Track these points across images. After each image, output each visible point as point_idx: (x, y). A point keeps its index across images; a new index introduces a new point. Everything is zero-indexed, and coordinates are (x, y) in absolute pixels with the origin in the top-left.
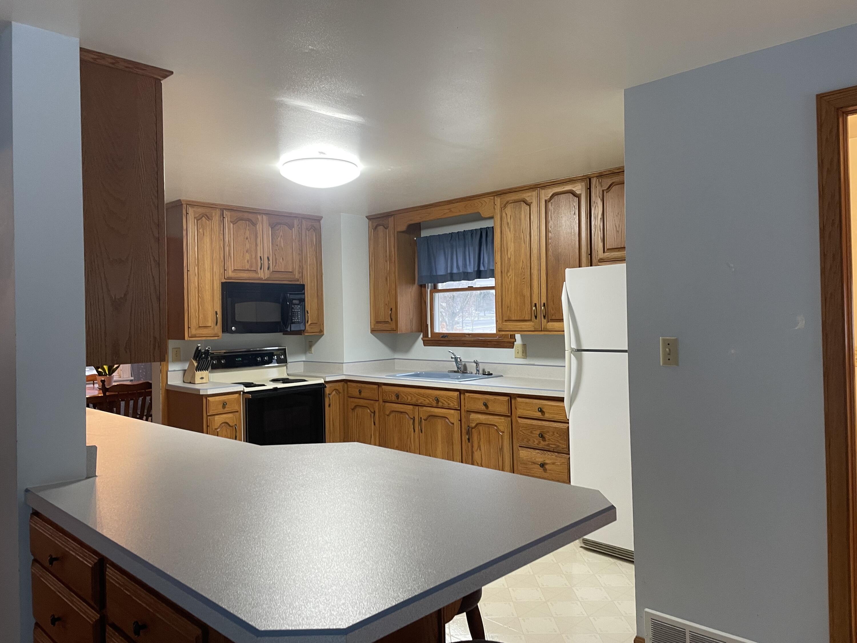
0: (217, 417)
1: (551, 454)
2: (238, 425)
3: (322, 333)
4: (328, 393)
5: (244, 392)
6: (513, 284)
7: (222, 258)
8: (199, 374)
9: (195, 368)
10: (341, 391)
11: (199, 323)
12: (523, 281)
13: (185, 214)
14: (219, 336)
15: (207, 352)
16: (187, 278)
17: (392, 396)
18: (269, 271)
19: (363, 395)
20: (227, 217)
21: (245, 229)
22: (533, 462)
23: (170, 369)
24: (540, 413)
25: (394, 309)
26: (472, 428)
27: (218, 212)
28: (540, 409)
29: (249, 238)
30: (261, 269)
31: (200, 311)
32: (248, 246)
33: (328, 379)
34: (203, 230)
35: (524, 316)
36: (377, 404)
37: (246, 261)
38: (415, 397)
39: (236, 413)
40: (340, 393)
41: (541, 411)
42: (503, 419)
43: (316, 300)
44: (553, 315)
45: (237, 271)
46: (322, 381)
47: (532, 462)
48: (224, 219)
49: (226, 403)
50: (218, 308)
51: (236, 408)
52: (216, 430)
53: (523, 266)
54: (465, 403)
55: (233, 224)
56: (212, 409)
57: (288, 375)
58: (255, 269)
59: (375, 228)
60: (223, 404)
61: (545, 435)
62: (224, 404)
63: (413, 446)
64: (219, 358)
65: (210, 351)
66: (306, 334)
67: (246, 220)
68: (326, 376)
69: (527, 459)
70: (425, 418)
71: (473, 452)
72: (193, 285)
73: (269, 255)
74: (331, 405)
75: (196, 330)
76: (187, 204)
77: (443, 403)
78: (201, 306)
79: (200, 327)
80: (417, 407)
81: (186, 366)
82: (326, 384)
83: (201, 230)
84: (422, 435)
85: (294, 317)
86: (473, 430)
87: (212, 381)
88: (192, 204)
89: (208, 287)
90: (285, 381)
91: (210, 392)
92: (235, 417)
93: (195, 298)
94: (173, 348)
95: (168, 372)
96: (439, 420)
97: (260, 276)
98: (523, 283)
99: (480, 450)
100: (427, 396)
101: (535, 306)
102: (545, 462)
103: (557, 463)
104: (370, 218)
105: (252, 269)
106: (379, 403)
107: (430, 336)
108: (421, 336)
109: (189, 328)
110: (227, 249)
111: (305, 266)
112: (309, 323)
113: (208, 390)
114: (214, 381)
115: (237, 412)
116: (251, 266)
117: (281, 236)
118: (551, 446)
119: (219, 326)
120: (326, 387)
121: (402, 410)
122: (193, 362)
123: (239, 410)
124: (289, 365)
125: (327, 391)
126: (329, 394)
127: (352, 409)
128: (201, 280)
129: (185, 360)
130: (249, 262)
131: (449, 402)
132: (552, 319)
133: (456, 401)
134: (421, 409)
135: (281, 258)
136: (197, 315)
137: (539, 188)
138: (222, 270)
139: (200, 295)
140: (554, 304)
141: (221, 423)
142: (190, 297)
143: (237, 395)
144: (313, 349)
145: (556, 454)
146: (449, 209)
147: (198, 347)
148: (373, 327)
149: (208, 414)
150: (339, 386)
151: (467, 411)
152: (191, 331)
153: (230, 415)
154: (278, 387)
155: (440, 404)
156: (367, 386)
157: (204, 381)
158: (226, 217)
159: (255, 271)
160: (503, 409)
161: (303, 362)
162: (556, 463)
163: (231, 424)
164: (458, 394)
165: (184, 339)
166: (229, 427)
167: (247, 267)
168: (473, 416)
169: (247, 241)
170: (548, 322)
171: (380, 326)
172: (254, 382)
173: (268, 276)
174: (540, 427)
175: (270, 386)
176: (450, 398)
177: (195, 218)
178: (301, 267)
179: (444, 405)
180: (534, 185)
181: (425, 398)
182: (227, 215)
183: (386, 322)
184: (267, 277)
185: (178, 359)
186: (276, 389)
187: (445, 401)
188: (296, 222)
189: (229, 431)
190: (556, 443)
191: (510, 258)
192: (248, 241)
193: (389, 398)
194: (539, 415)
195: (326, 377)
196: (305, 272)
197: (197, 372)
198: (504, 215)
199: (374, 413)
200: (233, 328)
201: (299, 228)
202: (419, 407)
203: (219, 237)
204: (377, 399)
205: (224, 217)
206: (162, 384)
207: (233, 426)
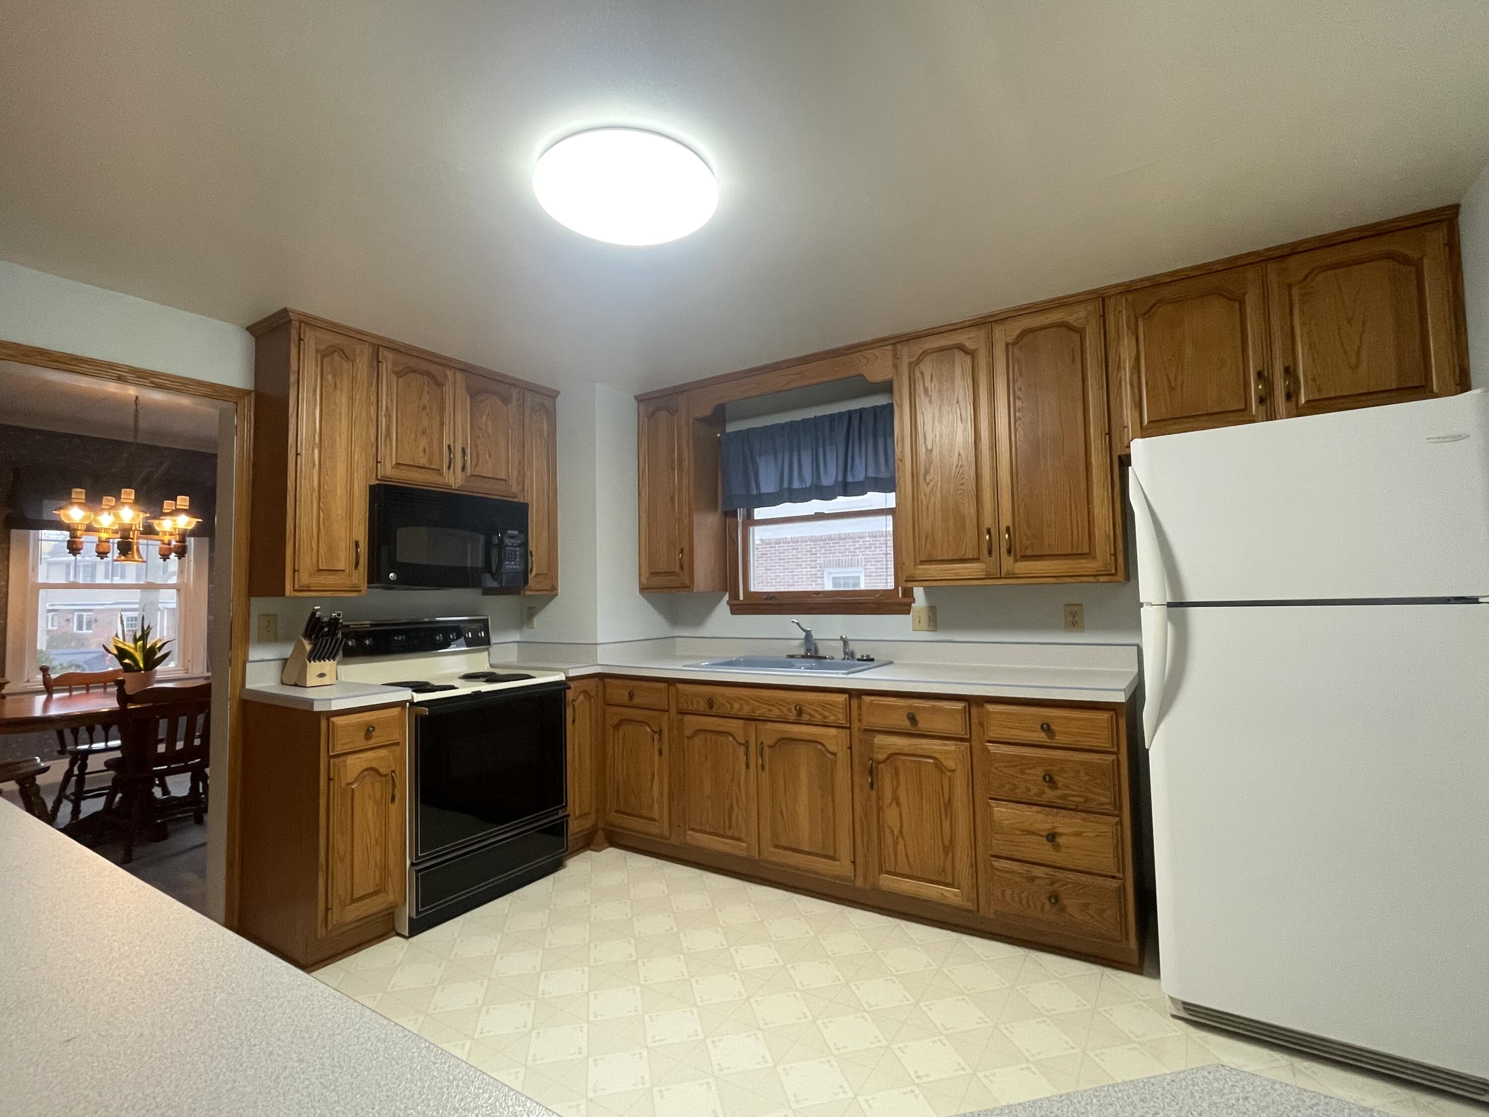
0: (351, 760)
1: (1069, 814)
2: (397, 772)
3: (554, 593)
4: (571, 698)
5: (412, 703)
6: (939, 495)
7: (373, 439)
8: (314, 668)
9: (307, 654)
10: (593, 693)
11: (318, 560)
12: (961, 489)
13: (297, 339)
14: (360, 591)
15: (334, 623)
16: (294, 468)
17: (698, 702)
18: (464, 474)
19: (637, 700)
20: (386, 362)
21: (421, 390)
22: (1026, 831)
23: (250, 658)
24: (1043, 735)
25: (686, 550)
26: (879, 763)
27: (367, 351)
28: (1045, 726)
29: (428, 406)
30: (449, 467)
31: (322, 539)
32: (425, 422)
33: (572, 673)
34: (334, 377)
35: (963, 552)
36: (665, 717)
37: (421, 450)
38: (748, 704)
39: (395, 748)
40: (591, 697)
41: (1047, 728)
42: (951, 746)
43: (545, 534)
44: (1026, 548)
45: (402, 467)
46: (560, 677)
47: (1023, 831)
48: (380, 364)
49: (372, 727)
50: (361, 533)
51: (396, 737)
52: (348, 787)
53: (960, 463)
54: (860, 715)
55: (398, 377)
56: (340, 742)
57: (491, 666)
58: (437, 468)
59: (651, 416)
60: (365, 732)
61: (1056, 778)
62: (368, 730)
63: (743, 793)
64: (359, 635)
65: (341, 621)
66: (528, 593)
67: (422, 373)
68: (568, 667)
69: (1012, 824)
70: (771, 743)
71: (880, 809)
72: (308, 483)
73: (465, 444)
74: (577, 721)
75: (311, 576)
76: (300, 322)
77: (810, 715)
78: (324, 528)
79: (319, 570)
80: (753, 723)
81: (287, 651)
82: (569, 683)
83: (330, 377)
84: (765, 776)
85: (509, 561)
86: (881, 766)
87: (343, 680)
88: (310, 322)
89: (340, 491)
90: (490, 678)
91: (336, 706)
92: (394, 755)
93: (310, 512)
94: (260, 615)
95: (248, 665)
96: (802, 749)
97: (446, 480)
98: (961, 492)
99: (898, 804)
100: (777, 703)
101: (989, 532)
102: (1055, 830)
103: (1085, 834)
104: (640, 399)
105: (432, 467)
106: (669, 715)
107: (741, 598)
108: (726, 598)
109: (295, 571)
110: (383, 422)
111: (528, 473)
112: (534, 572)
113: (333, 702)
114: (349, 680)
115: (397, 744)
116: (430, 461)
117: (488, 415)
118: (1071, 798)
119: (362, 572)
120: (569, 688)
121: (720, 729)
122: (303, 643)
123: (400, 740)
124: (493, 649)
125: (570, 695)
126: (574, 700)
127: (614, 727)
128: (325, 477)
129: (287, 639)
130: (427, 451)
131: (827, 713)
132: (1027, 554)
133: (841, 711)
134: (760, 725)
135: (487, 453)
136: (315, 548)
137: (991, 322)
138: (372, 462)
139: (321, 505)
140: (1029, 528)
141: (361, 769)
142: (300, 509)
143: (396, 711)
144: (536, 620)
145: (1084, 815)
146: (799, 374)
147: (314, 614)
148: (645, 582)
149: (331, 754)
150: (591, 684)
151: (866, 730)
152: (299, 579)
153: (383, 753)
154: (482, 691)
155: (805, 717)
156: (644, 684)
157: (326, 680)
158: (384, 361)
159: (438, 470)
160: (956, 726)
161: (516, 644)
162: (1083, 832)
163: (382, 771)
164: (845, 699)
165: (282, 593)
166: (378, 778)
167: (423, 461)
168: (879, 739)
169: (425, 412)
170: (1016, 561)
171: (658, 581)
172: (430, 682)
173: (463, 483)
174: (1041, 761)
175: (465, 689)
176: (828, 706)
177: (317, 351)
178: (522, 475)
179: (813, 719)
180: (981, 318)
181: (772, 705)
182: (386, 358)
183: (672, 573)
184: (460, 484)
185: (271, 637)
186: (477, 694)
187: (817, 711)
188: (515, 393)
189: (378, 786)
190: (1082, 793)
191: (931, 450)
192: (427, 414)
193: (692, 705)
194: (1041, 737)
195: (568, 669)
196: (527, 482)
197: (310, 662)
198: (918, 374)
199: (660, 732)
200: (391, 575)
201: (520, 405)
202: (757, 722)
203: (368, 397)
204: (666, 708)
205: (380, 360)
206: (234, 687)
207: (388, 774)
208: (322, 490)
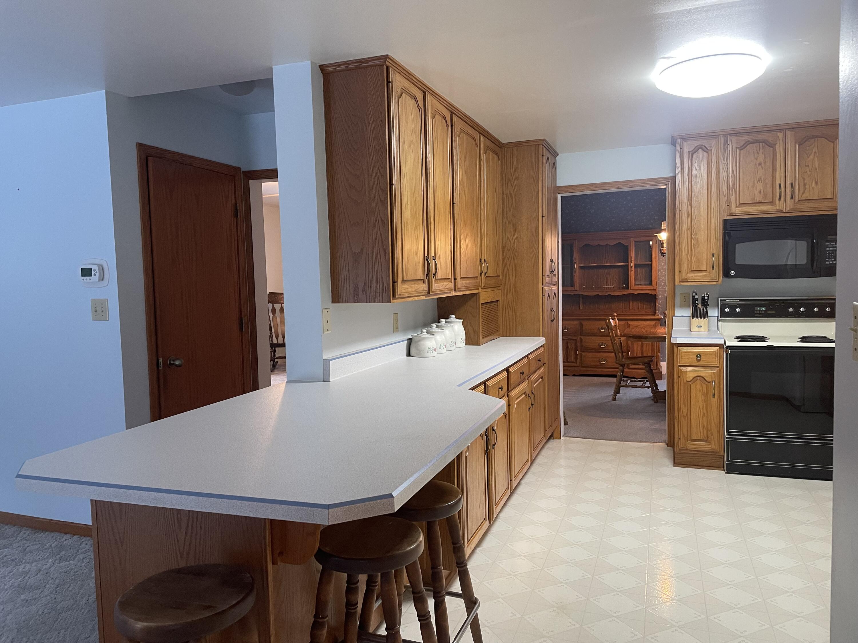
0: (689, 369)
5: (725, 346)
7: (725, 192)
8: (695, 322)
11: (691, 266)
13: (679, 149)
16: (678, 218)
18: (792, 200)
21: (758, 153)
23: (676, 315)
29: (763, 162)
30: (780, 199)
31: (693, 254)
32: (761, 173)
37: (757, 192)
39: (717, 369)
45: (742, 205)
49: (700, 355)
50: (717, 249)
51: (717, 363)
52: (688, 383)
55: (740, 150)
56: (684, 359)
58: (771, 201)
60: (696, 356)
62: (698, 356)
67: (759, 142)
72: (685, 225)
73: (794, 180)
75: (687, 274)
76: (680, 139)
78: (694, 248)
79: (692, 271)
83: (696, 164)
85: (829, 258)
88: (685, 137)
91: (682, 341)
92: (713, 372)
93: (688, 239)
94: (680, 293)
95: (674, 318)
97: (778, 208)
105: (766, 201)
109: (679, 272)
115: (718, 367)
116: (765, 197)
119: (717, 270)
123: (720, 365)
128: (694, 221)
130: (762, 192)
135: (814, 182)
136: (689, 258)
139: (692, 236)
141: (694, 376)
142: (681, 239)
143: (716, 348)
149: (680, 364)
153: (707, 370)
154: (777, 345)
159: (772, 203)
163: (707, 379)
166: (704, 382)
167: (759, 199)
169: (760, 167)
173: (791, 208)
177: (689, 152)
182: (731, 140)
184: (789, 209)
185: (686, 304)
186: (771, 347)
189: (704, 386)
192: (762, 167)
200: (732, 272)
205: (728, 143)
207: (711, 382)
208: (693, 228)
